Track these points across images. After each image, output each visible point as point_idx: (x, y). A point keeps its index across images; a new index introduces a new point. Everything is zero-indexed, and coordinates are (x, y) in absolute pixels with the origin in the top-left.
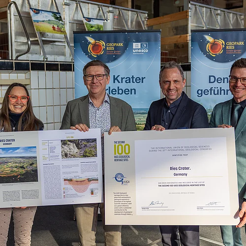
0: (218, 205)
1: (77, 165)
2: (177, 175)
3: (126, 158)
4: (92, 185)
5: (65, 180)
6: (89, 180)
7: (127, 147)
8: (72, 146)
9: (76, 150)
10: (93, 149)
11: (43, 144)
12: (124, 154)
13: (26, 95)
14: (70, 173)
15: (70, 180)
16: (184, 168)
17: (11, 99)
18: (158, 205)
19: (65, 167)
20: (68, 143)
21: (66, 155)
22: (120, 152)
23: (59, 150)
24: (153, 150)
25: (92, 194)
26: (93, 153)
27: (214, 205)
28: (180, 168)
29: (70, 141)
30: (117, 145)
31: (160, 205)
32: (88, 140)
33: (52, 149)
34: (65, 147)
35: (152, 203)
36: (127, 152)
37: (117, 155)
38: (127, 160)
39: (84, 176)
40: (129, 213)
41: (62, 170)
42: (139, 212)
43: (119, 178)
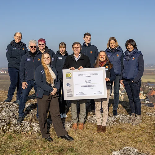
0: (100, 92)
2: (87, 83)
3: (70, 78)
7: (70, 74)
12: (69, 77)
24: (79, 75)
28: (88, 81)
30: (67, 74)
31: (82, 93)
35: (79, 93)
37: (67, 77)
40: (72, 96)
42: (75, 96)
43: (68, 85)
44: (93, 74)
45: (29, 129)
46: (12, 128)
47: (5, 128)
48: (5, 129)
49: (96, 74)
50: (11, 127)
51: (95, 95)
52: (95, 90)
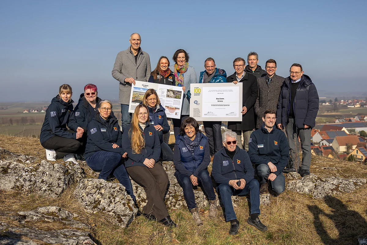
0: (234, 113)
1: (172, 101)
2: (219, 101)
3: (199, 94)
4: (177, 111)
5: (166, 106)
6: (176, 108)
7: (199, 90)
8: (171, 93)
9: (173, 95)
10: (180, 96)
11: (160, 89)
12: (198, 93)
13: (167, 62)
14: (168, 104)
15: (168, 107)
16: (222, 99)
17: (161, 64)
18: (211, 113)
19: (167, 101)
20: (170, 91)
21: (168, 96)
22: (197, 92)
23: (165, 93)
24: (210, 91)
25: (176, 114)
26: (179, 97)
27: (233, 113)
28: (220, 99)
29: (171, 90)
30: (195, 89)
31: (212, 113)
32: (178, 91)
33: (163, 93)
34: (168, 92)
35: (208, 113)
36: (199, 92)
37: (195, 93)
38: (199, 95)
39: (174, 106)
40: (199, 116)
41: (165, 102)
42: (203, 116)
43: (196, 102)
44: (226, 91)
45: (205, 203)
46: (181, 203)
47: (169, 202)
48: (170, 204)
49: (231, 91)
50: (179, 200)
51: (228, 116)
52: (228, 110)
